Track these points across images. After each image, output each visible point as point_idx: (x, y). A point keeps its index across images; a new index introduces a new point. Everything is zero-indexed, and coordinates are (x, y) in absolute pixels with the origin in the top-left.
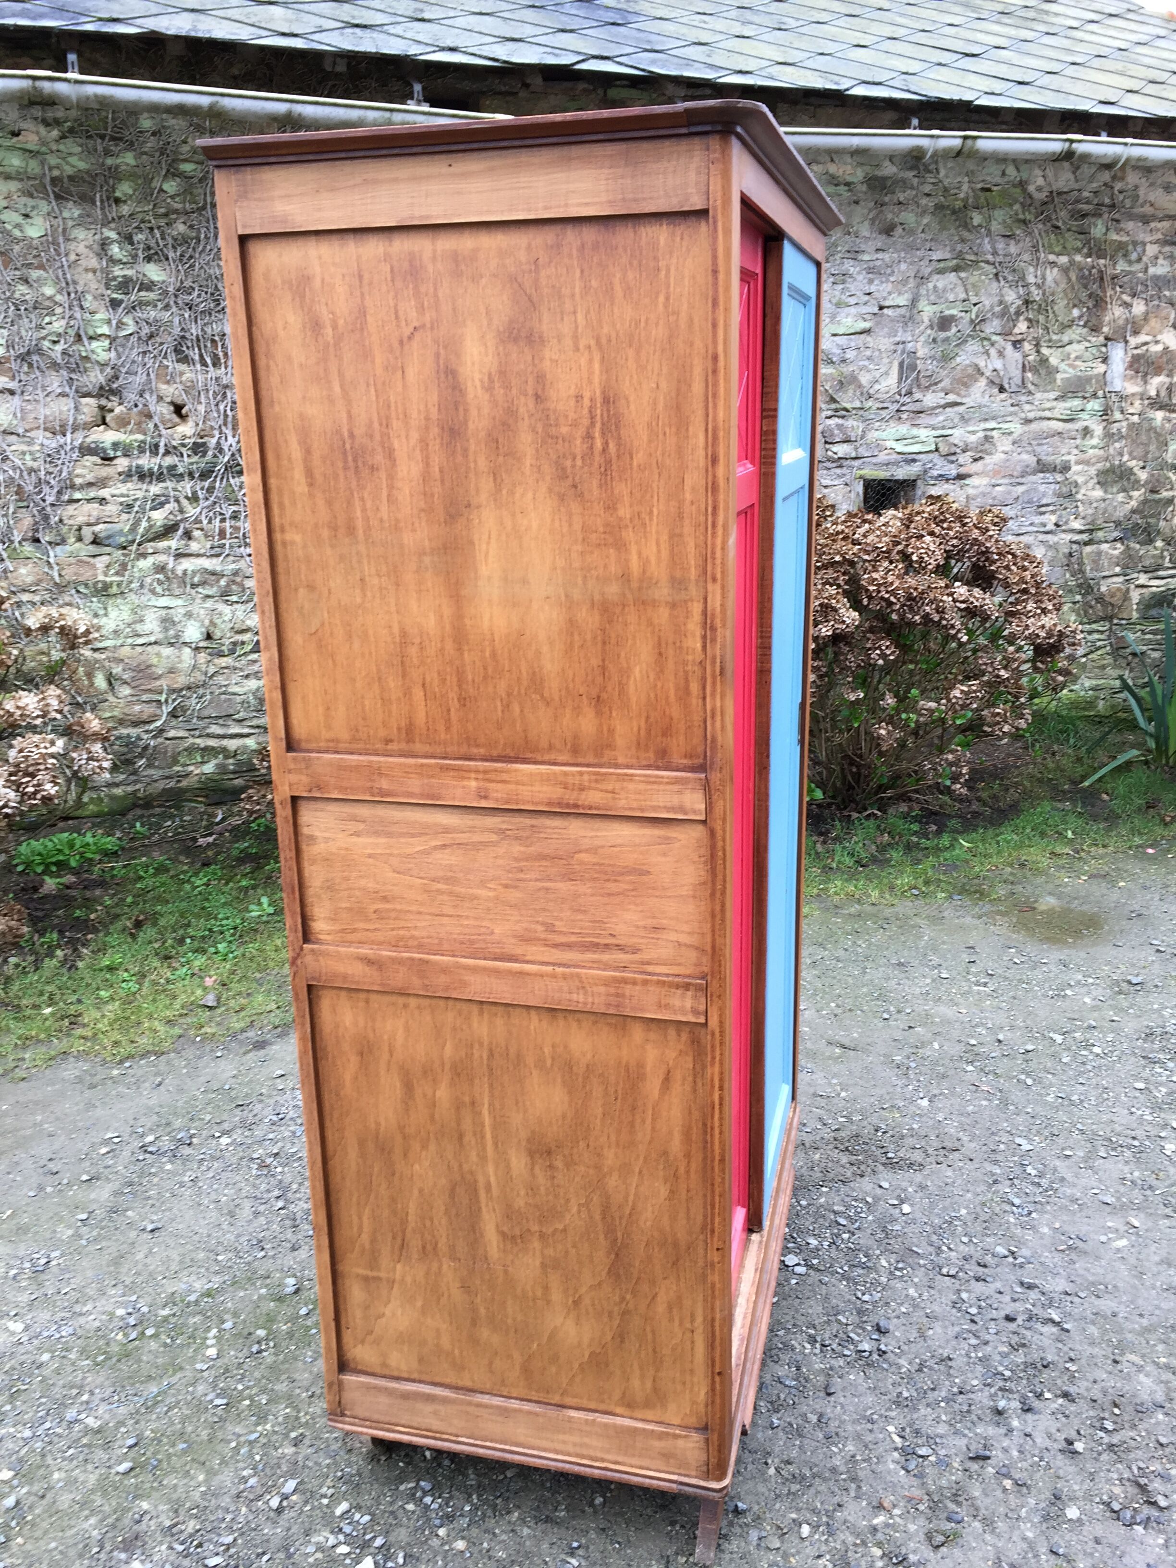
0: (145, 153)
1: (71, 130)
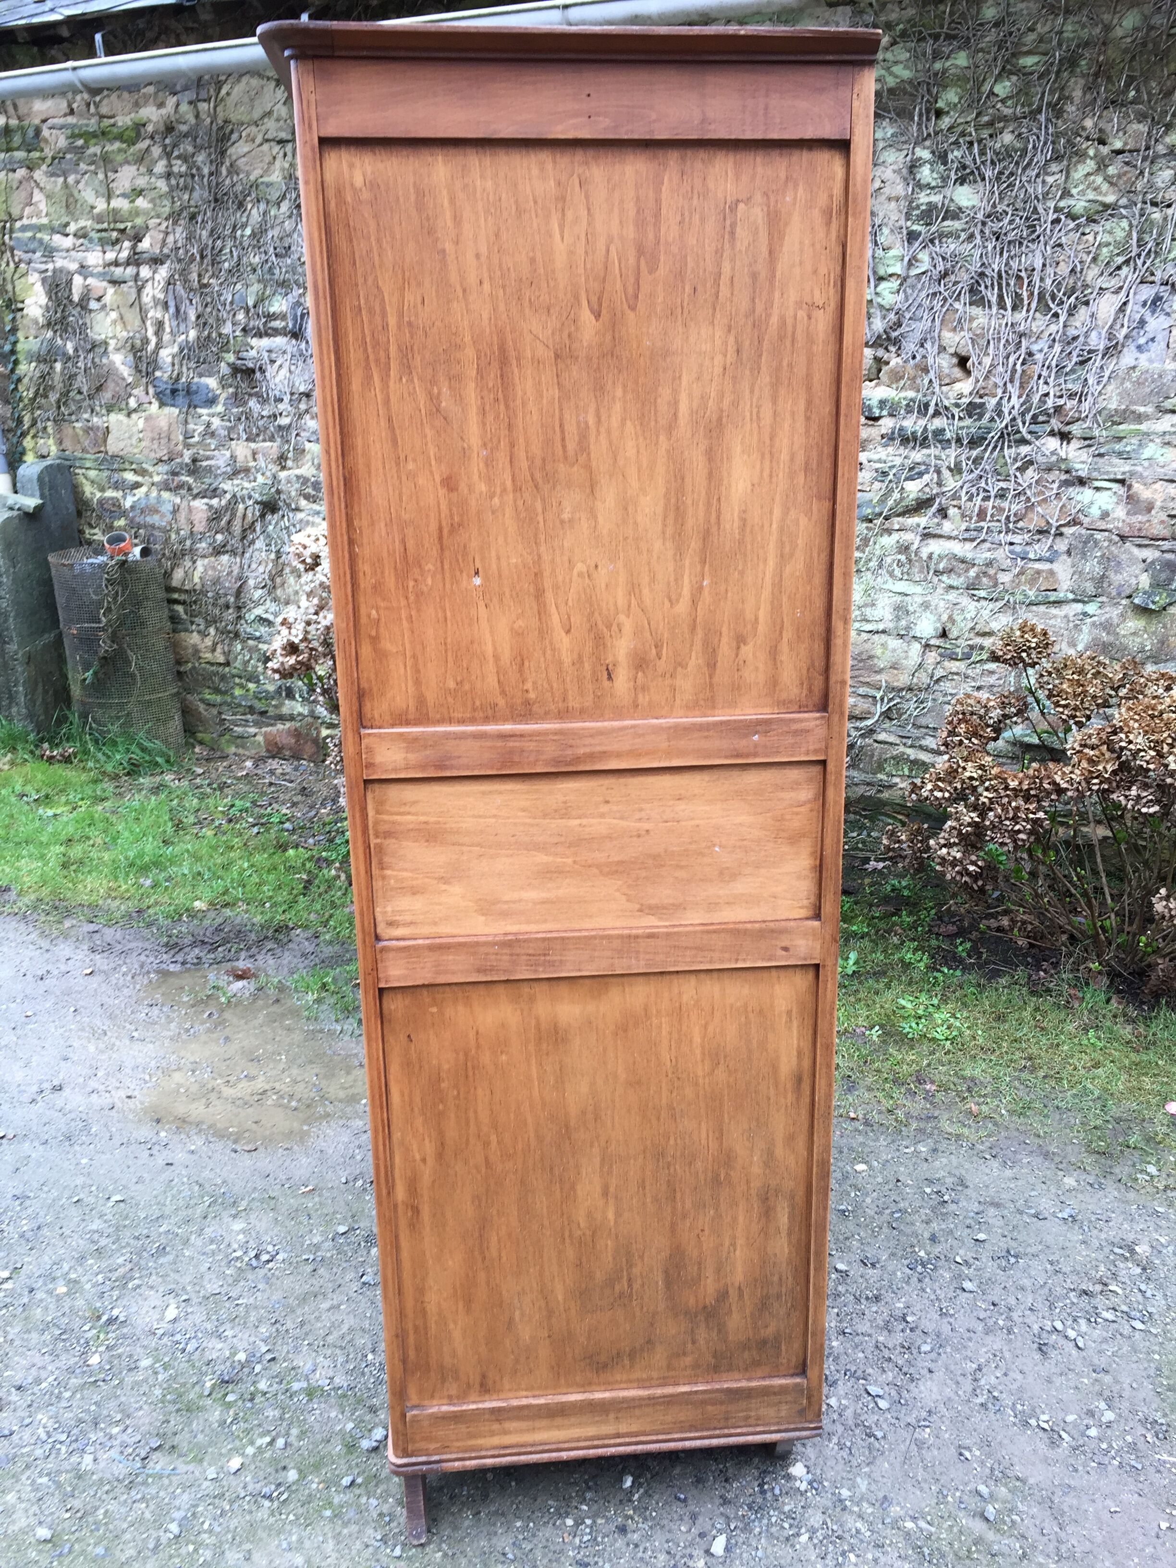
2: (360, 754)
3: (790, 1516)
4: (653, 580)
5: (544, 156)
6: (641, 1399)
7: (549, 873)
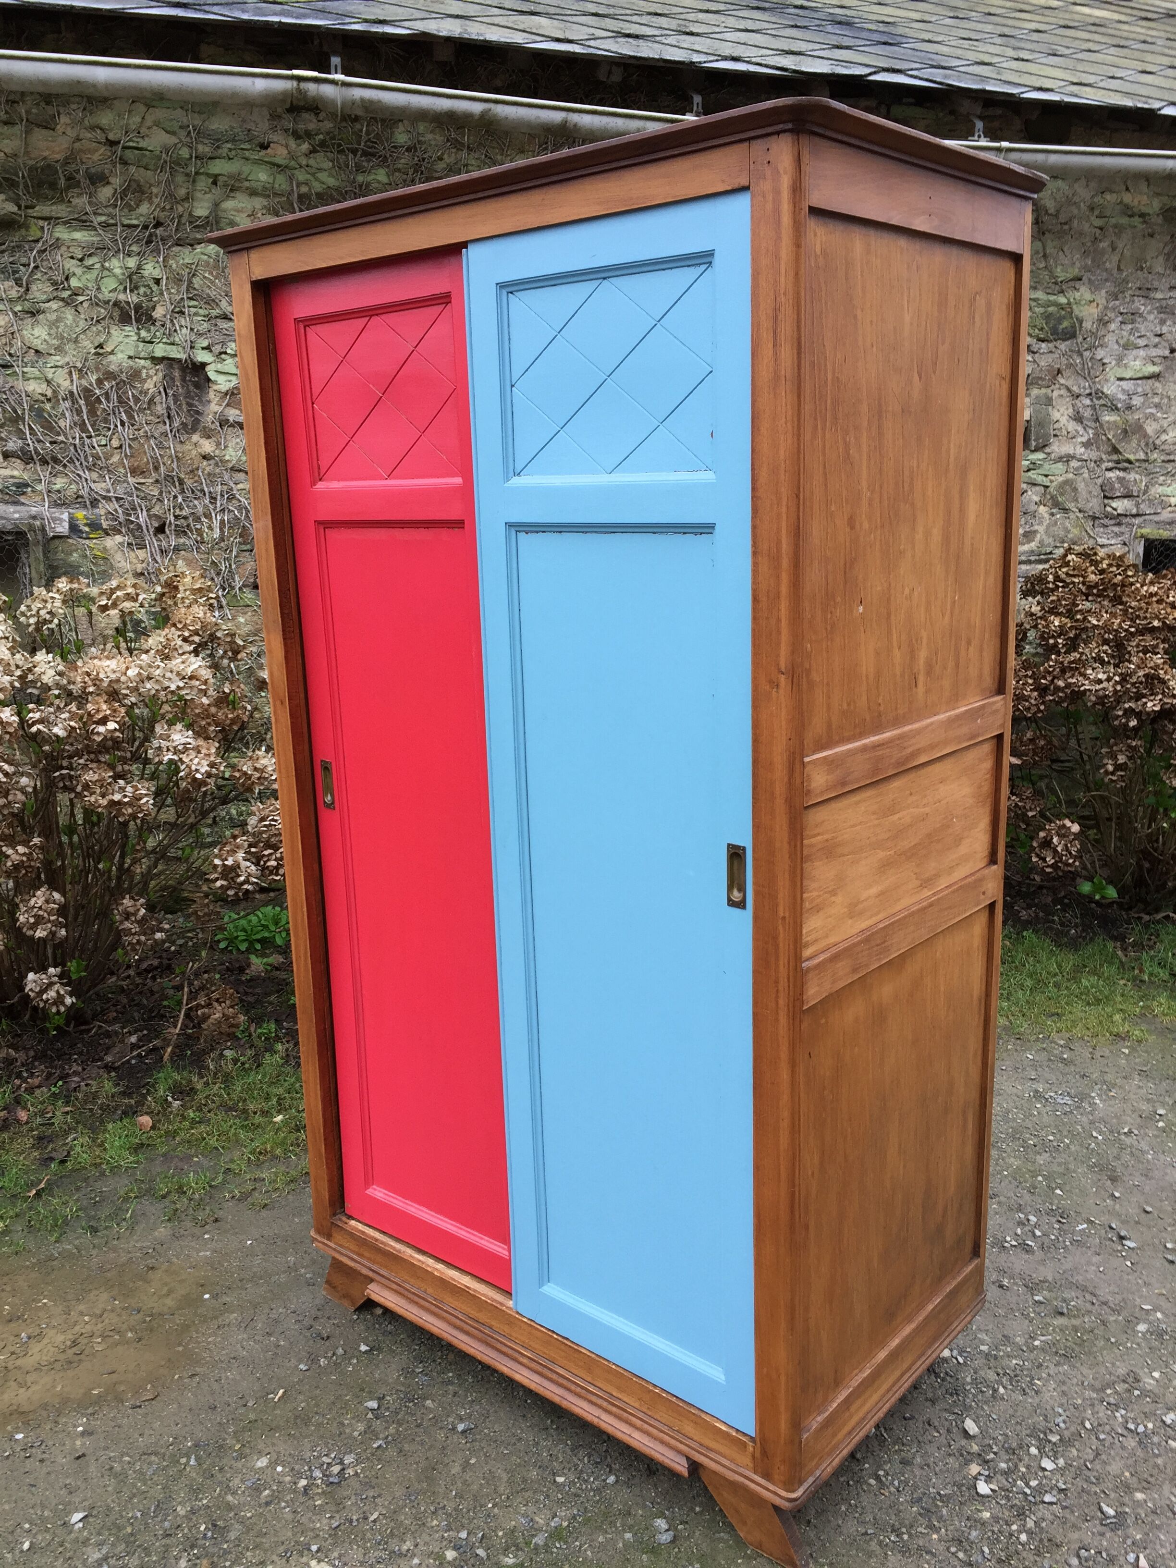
0: (399, 170)
1: (323, 144)
2: (803, 783)
3: (975, 1382)
4: (936, 598)
5: (903, 242)
6: (914, 1330)
7: (885, 866)
